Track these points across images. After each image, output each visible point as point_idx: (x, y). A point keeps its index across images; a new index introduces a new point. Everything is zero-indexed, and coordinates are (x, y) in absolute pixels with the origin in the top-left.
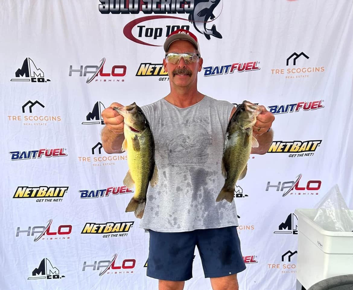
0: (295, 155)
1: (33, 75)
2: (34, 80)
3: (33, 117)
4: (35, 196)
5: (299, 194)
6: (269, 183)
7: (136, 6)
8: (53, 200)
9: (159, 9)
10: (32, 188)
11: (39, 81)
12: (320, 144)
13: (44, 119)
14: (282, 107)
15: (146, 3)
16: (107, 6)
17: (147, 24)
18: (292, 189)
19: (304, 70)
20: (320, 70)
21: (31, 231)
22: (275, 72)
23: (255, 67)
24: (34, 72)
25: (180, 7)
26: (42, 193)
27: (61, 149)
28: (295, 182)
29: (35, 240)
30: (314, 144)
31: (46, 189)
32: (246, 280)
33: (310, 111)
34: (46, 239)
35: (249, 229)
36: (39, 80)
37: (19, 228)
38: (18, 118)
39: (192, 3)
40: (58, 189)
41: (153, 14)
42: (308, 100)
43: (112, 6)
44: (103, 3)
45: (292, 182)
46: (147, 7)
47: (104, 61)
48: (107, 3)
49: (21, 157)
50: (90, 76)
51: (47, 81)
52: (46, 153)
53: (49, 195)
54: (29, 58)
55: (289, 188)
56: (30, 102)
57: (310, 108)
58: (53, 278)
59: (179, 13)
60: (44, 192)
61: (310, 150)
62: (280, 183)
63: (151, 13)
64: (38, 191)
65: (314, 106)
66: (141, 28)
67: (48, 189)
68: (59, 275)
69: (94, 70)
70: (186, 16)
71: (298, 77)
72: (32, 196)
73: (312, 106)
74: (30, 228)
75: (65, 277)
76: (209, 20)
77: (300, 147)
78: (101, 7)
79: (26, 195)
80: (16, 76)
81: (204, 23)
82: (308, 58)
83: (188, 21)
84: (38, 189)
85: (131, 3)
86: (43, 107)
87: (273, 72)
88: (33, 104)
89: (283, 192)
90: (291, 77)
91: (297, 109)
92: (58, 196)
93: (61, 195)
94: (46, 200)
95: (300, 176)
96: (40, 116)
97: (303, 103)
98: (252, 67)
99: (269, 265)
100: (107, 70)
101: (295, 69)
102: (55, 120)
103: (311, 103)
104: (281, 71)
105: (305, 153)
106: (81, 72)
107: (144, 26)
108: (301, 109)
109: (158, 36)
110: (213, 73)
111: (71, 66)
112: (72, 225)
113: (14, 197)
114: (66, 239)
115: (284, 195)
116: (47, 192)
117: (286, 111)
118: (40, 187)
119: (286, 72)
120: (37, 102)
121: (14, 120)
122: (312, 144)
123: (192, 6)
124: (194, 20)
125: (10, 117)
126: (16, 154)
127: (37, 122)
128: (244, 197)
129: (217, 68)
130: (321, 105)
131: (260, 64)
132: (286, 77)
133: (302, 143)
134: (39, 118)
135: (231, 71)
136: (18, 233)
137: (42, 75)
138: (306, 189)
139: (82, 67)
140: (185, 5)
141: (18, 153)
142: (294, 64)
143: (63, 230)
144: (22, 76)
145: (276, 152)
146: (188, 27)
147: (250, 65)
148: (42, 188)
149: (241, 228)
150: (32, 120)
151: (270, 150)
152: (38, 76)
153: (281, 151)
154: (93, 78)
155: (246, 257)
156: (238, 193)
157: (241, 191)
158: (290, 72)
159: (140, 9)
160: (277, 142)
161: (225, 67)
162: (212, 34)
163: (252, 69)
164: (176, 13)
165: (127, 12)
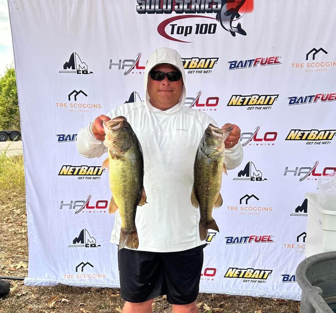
0: (313, 142)
1: (78, 68)
2: (79, 72)
3: (78, 104)
4: (77, 174)
5: (316, 179)
6: (287, 168)
7: (169, 7)
8: (92, 178)
9: (190, 9)
10: (75, 167)
11: (83, 73)
13: (87, 107)
14: (301, 98)
15: (178, 4)
16: (143, 7)
17: (179, 23)
18: (309, 175)
19: (322, 65)
21: (72, 205)
22: (295, 65)
23: (277, 61)
24: (79, 65)
25: (209, 7)
26: (83, 171)
28: (312, 168)
29: (76, 213)
30: (331, 133)
31: (87, 168)
32: (263, 257)
33: (327, 102)
34: (85, 212)
36: (83, 71)
37: (62, 202)
38: (65, 105)
39: (220, 3)
40: (97, 169)
41: (184, 14)
42: (326, 92)
43: (148, 7)
44: (140, 4)
45: (310, 168)
46: (179, 8)
48: (144, 4)
49: (66, 140)
50: (127, 69)
51: (90, 73)
53: (89, 174)
54: (75, 53)
56: (75, 91)
57: (327, 100)
58: (91, 247)
59: (207, 12)
60: (85, 171)
61: (327, 139)
62: (297, 168)
63: (182, 13)
64: (79, 170)
65: (331, 98)
66: (173, 26)
67: (89, 168)
68: (95, 245)
70: (214, 15)
71: (317, 70)
73: (329, 98)
74: (72, 202)
75: (100, 246)
76: (235, 18)
77: (317, 135)
78: (139, 7)
79: (69, 173)
80: (64, 69)
81: (229, 21)
82: (326, 53)
83: (216, 20)
84: (80, 168)
85: (165, 4)
86: (86, 95)
87: (293, 66)
88: (78, 93)
90: (310, 71)
91: (315, 101)
93: (99, 173)
94: (86, 177)
95: (317, 163)
96: (83, 104)
97: (321, 95)
98: (273, 62)
99: (284, 245)
101: (314, 63)
102: (97, 107)
103: (328, 95)
104: (301, 65)
105: (322, 141)
106: (120, 66)
107: (176, 25)
108: (319, 101)
109: (188, 34)
110: (238, 67)
111: (111, 60)
112: (108, 201)
113: (59, 175)
114: (103, 212)
115: (300, 180)
116: (87, 170)
117: (305, 102)
118: (81, 166)
119: (305, 66)
120: (81, 91)
121: (61, 107)
122: (330, 134)
123: (219, 6)
124: (221, 19)
125: (57, 104)
126: (62, 136)
127: (80, 109)
128: (263, 180)
129: (241, 62)
131: (281, 59)
132: (306, 71)
133: (319, 132)
134: (82, 105)
135: (255, 65)
136: (61, 206)
137: (86, 68)
138: (322, 175)
139: (120, 61)
140: (213, 5)
141: (64, 135)
142: (314, 59)
143: (100, 204)
144: (69, 68)
145: (294, 140)
146: (215, 25)
147: (271, 59)
148: (83, 167)
149: (259, 209)
150: (77, 107)
151: (289, 138)
152: (82, 69)
153: (299, 138)
154: (129, 71)
155: (264, 236)
156: (258, 177)
157: (260, 175)
158: (309, 65)
159: (172, 9)
160: (295, 130)
161: (249, 61)
162: (238, 31)
163: (273, 63)
164: (205, 13)
165: (161, 12)
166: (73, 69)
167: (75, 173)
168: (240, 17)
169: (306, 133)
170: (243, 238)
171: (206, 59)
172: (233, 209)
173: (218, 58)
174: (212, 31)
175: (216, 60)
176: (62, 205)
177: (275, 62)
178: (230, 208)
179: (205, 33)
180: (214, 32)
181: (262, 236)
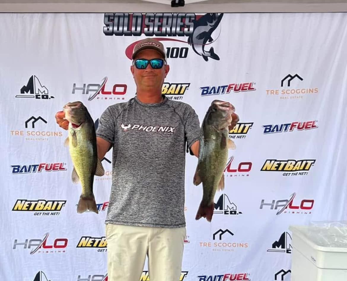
1: (37, 92)
2: (39, 97)
3: (36, 132)
4: (34, 210)
5: (293, 213)
6: (263, 201)
7: (139, 29)
8: (50, 214)
9: (161, 32)
10: (31, 201)
11: (43, 98)
12: (314, 163)
13: (46, 135)
14: (277, 126)
15: (148, 26)
16: (111, 29)
18: (286, 208)
19: (298, 92)
20: (314, 91)
21: (27, 244)
22: (269, 92)
23: (251, 87)
24: (39, 89)
25: (181, 30)
26: (40, 206)
27: (61, 164)
28: (289, 200)
29: (31, 253)
30: (308, 163)
31: (44, 202)
33: (304, 131)
34: (42, 252)
35: (243, 246)
36: (43, 96)
37: (16, 241)
38: (21, 133)
39: (192, 26)
40: (56, 203)
41: (154, 37)
42: (302, 120)
43: (115, 29)
44: (107, 25)
45: (286, 201)
46: (148, 30)
47: (105, 80)
48: (111, 26)
49: (21, 171)
50: (92, 93)
51: (51, 98)
52: (47, 167)
53: (47, 209)
54: (35, 76)
55: (283, 207)
56: (33, 118)
57: (304, 128)
59: (179, 35)
60: (42, 206)
61: (304, 169)
62: (274, 201)
64: (36, 204)
65: (308, 126)
67: (47, 202)
69: (96, 88)
70: (186, 38)
71: (292, 97)
72: (30, 209)
73: (306, 126)
74: (27, 240)
77: (294, 166)
78: (106, 29)
79: (24, 208)
80: (21, 93)
81: (202, 45)
83: (187, 44)
84: (36, 202)
85: (134, 26)
86: (46, 122)
88: (36, 120)
89: (277, 211)
90: (286, 98)
91: (291, 129)
92: (56, 210)
93: (58, 208)
94: (44, 213)
95: (294, 195)
97: (297, 123)
98: (247, 88)
100: (109, 88)
101: (289, 90)
102: (57, 135)
103: (304, 123)
104: (276, 92)
105: (299, 172)
106: (84, 90)
108: (295, 129)
110: (210, 93)
111: (75, 85)
112: (68, 239)
113: (13, 210)
114: (62, 252)
115: (278, 214)
116: (45, 205)
117: (280, 130)
118: (38, 201)
119: (280, 92)
121: (17, 135)
122: (306, 164)
123: (191, 29)
124: (193, 42)
125: (12, 132)
126: (17, 168)
127: (39, 137)
128: (238, 214)
129: (214, 88)
130: (315, 125)
131: (255, 85)
132: (281, 98)
133: (296, 162)
134: (41, 133)
135: (228, 91)
136: (15, 246)
137: (46, 92)
138: (300, 208)
139: (85, 85)
140: (185, 28)
141: (19, 166)
143: (59, 243)
144: (27, 92)
145: (270, 170)
146: (187, 49)
147: (246, 85)
148: (40, 202)
149: (234, 245)
150: (34, 135)
151: (264, 169)
152: (42, 93)
153: (276, 169)
154: (94, 96)
155: (239, 275)
156: (232, 210)
157: (235, 208)
158: (284, 92)
159: (142, 31)
160: (271, 160)
161: (222, 87)
162: (210, 56)
163: (247, 90)
164: (176, 36)
165: (130, 34)
166: (31, 93)
167: (31, 208)
168: (212, 41)
169: (283, 164)
170: (217, 277)
171: (177, 85)
172: (206, 245)
173: (189, 84)
174: (183, 55)
175: (187, 85)
176: (16, 244)
177: (250, 88)
178: (202, 244)
179: (176, 57)
180: (186, 56)
181: (238, 274)
